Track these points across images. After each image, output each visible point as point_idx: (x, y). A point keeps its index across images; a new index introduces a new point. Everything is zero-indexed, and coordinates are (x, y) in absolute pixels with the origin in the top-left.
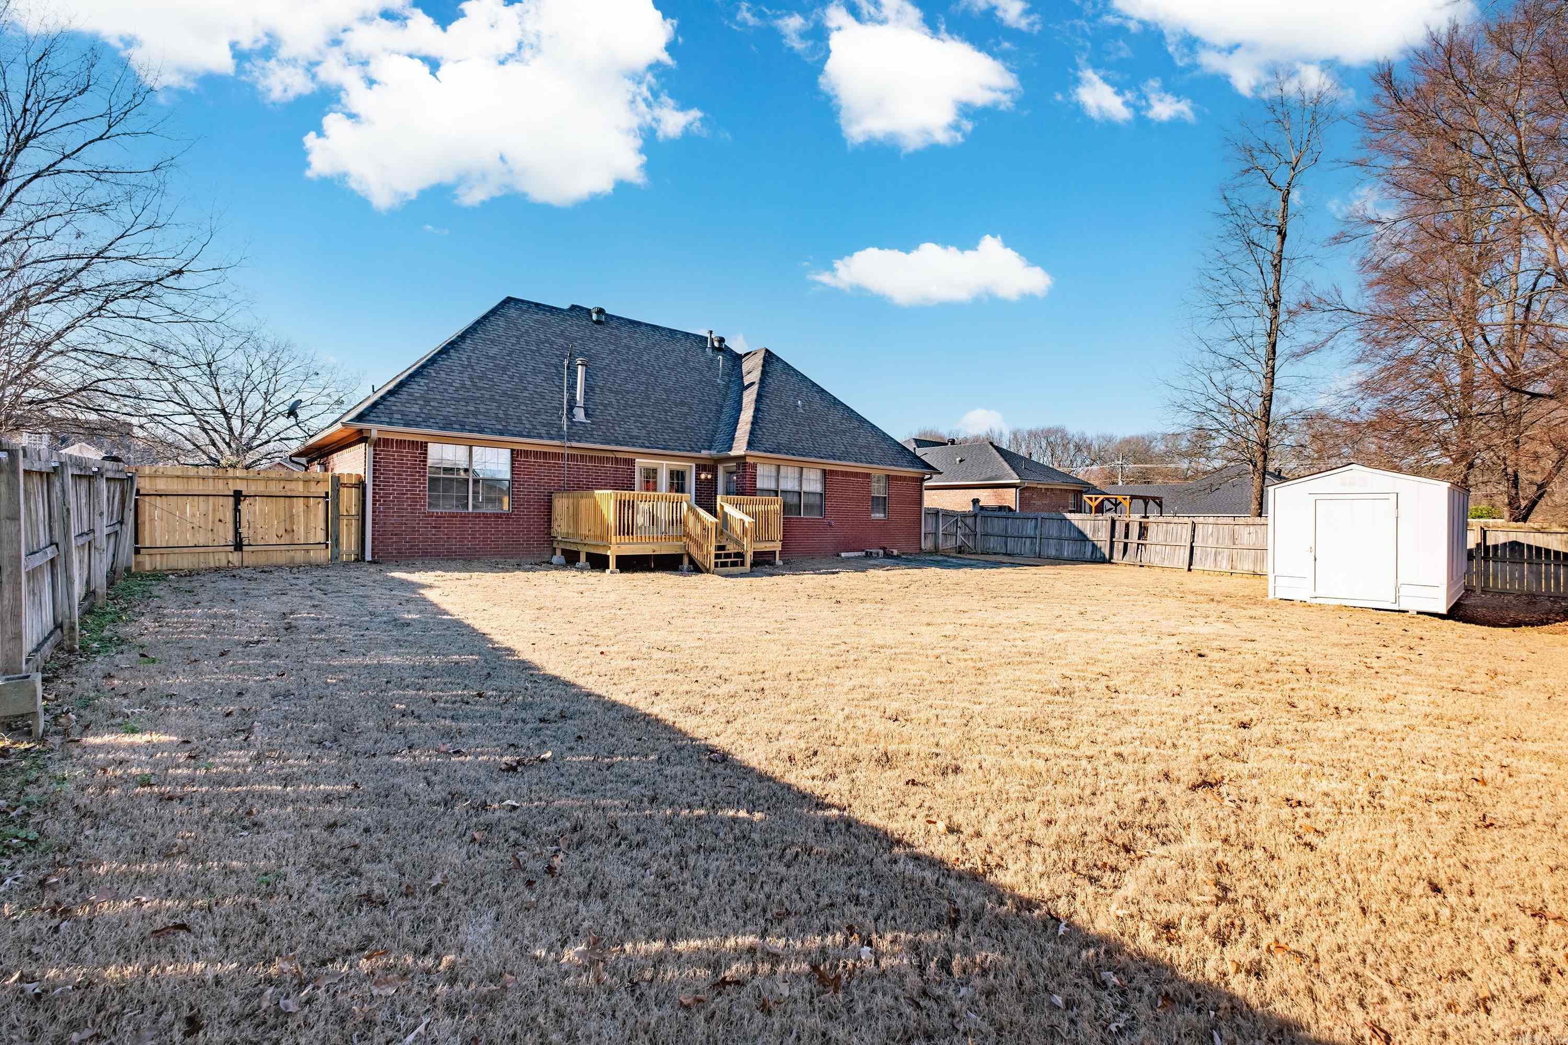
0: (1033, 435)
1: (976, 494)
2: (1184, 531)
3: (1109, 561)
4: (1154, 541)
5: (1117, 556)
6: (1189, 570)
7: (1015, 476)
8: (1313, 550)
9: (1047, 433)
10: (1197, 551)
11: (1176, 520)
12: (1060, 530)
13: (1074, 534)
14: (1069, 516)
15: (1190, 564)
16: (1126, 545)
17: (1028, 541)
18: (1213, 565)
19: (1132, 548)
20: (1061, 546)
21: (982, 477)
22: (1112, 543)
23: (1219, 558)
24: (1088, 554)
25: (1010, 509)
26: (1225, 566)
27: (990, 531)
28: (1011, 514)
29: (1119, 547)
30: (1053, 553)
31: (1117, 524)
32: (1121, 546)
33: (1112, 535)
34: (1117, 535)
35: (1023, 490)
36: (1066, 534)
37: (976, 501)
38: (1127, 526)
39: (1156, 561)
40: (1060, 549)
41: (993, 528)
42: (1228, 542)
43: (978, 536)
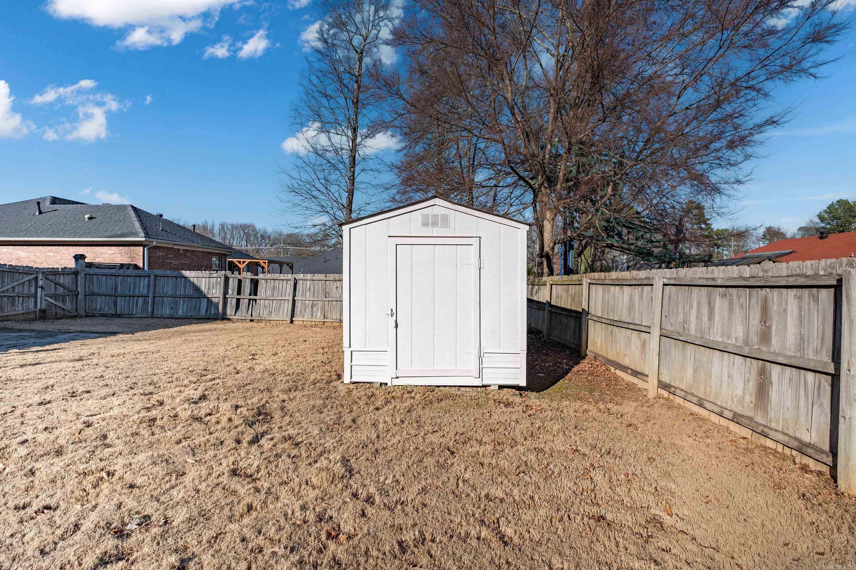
0: (234, 227)
1: (80, 250)
2: (288, 287)
3: (224, 318)
4: (263, 296)
5: (230, 311)
6: (292, 322)
7: (142, 234)
8: (394, 313)
9: (244, 227)
10: (298, 305)
11: (282, 276)
12: (176, 288)
13: (190, 292)
14: (187, 273)
15: (293, 316)
16: (238, 300)
17: (141, 300)
18: (310, 316)
19: (244, 303)
20: (176, 304)
21: (106, 234)
22: (225, 299)
23: (315, 309)
24: (203, 312)
25: (136, 267)
26: (319, 316)
27: (95, 290)
28: (137, 272)
29: (232, 303)
30: (167, 311)
31: (231, 280)
32: (234, 301)
33: (226, 292)
34: (230, 291)
35: (153, 250)
36: (181, 291)
37: (79, 258)
38: (240, 281)
39: (265, 314)
40: (175, 307)
41: (100, 286)
42: (321, 296)
43: (81, 297)
